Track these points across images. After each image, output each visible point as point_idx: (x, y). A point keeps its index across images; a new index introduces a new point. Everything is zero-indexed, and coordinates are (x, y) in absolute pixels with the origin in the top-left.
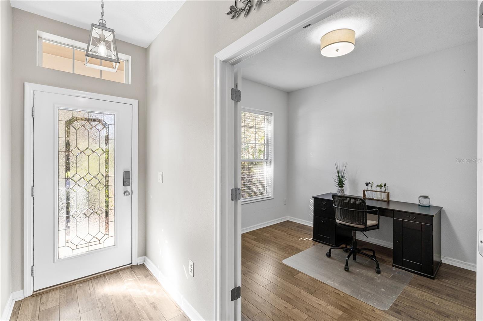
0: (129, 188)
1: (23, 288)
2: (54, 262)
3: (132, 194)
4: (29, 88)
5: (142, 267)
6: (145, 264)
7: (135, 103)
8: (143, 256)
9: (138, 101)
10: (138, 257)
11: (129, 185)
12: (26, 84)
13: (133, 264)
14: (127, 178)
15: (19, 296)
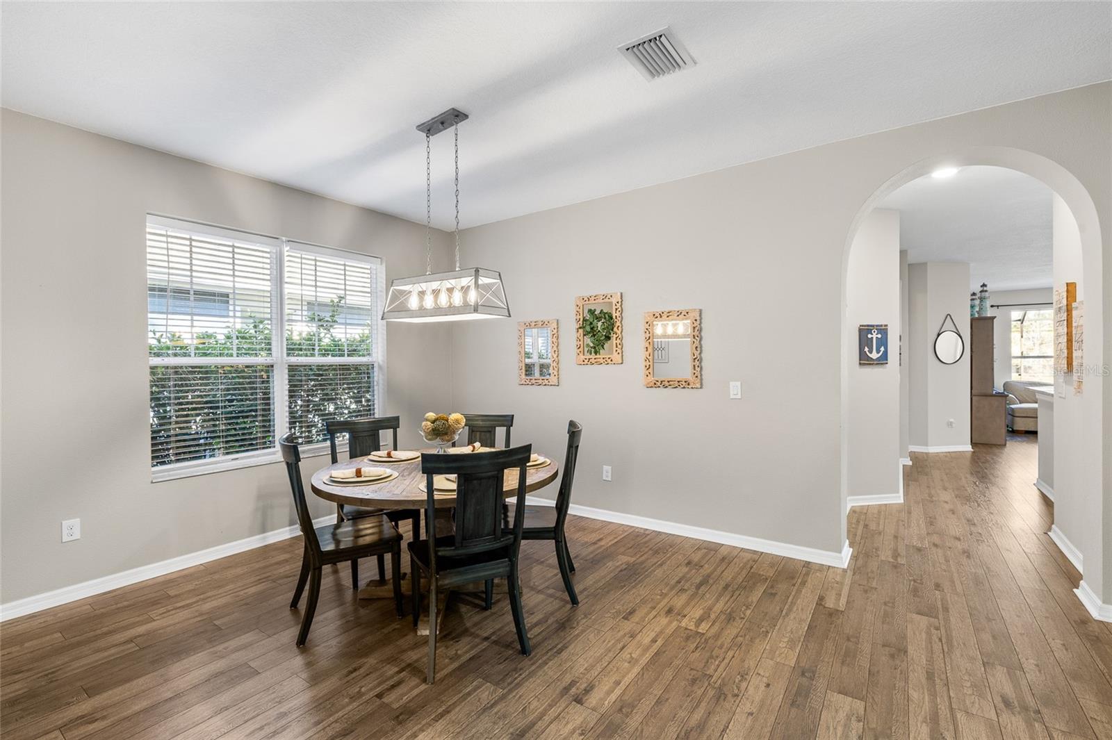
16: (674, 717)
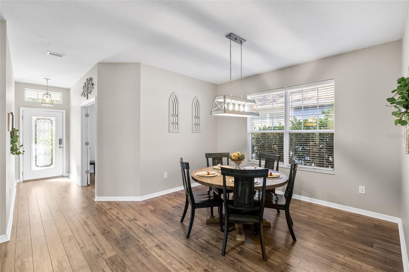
0: (61, 146)
1: (19, 179)
2: (31, 171)
3: (63, 148)
4: (21, 109)
5: (68, 176)
6: (69, 176)
7: (64, 111)
8: (68, 173)
9: (65, 111)
10: (66, 173)
11: (61, 144)
12: (20, 108)
13: (64, 176)
14: (60, 141)
15: (18, 181)
16: (133, 266)
